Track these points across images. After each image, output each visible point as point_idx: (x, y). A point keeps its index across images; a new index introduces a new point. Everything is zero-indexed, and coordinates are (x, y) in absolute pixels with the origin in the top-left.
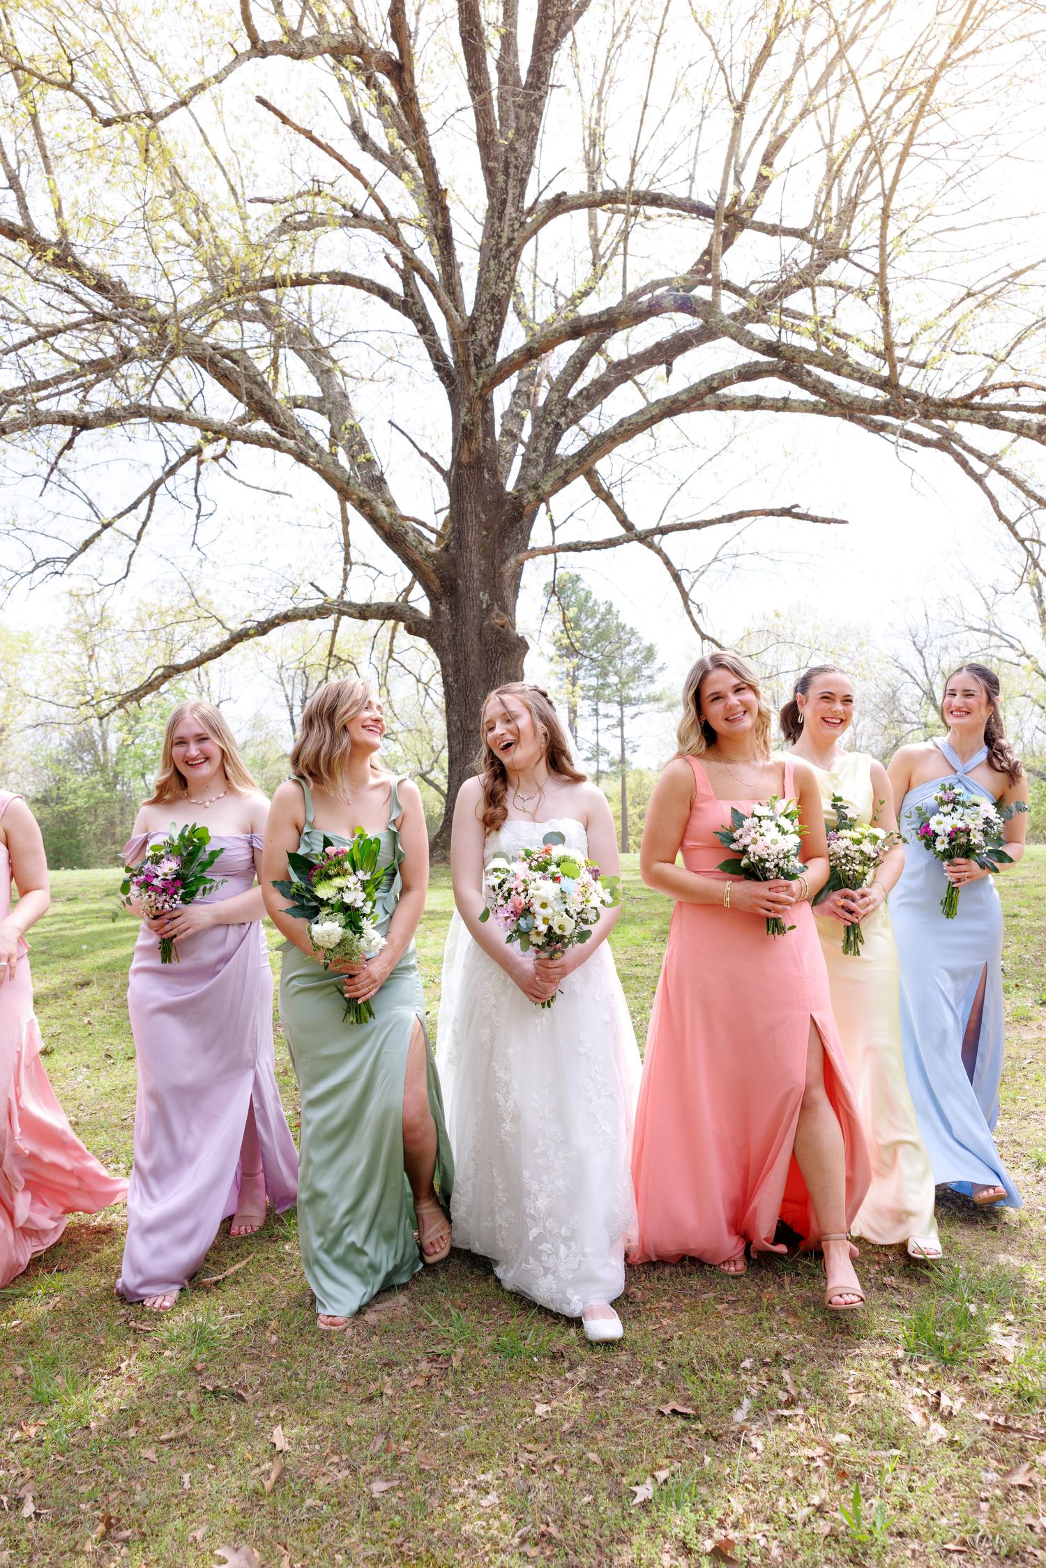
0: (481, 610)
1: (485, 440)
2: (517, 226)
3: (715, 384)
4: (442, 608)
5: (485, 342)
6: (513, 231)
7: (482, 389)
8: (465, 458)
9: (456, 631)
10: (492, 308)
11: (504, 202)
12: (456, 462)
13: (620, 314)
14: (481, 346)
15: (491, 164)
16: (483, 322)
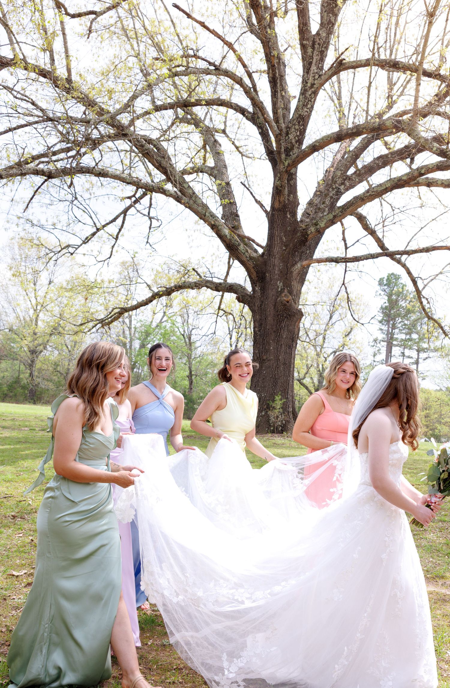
0: (277, 292)
1: (289, 196)
2: (317, 77)
3: (423, 172)
4: (257, 289)
5: (293, 141)
6: (314, 80)
7: (287, 167)
8: (277, 205)
9: (262, 302)
10: (299, 122)
11: (310, 64)
12: (272, 207)
13: (363, 128)
14: (291, 143)
15: (305, 42)
16: (293, 130)
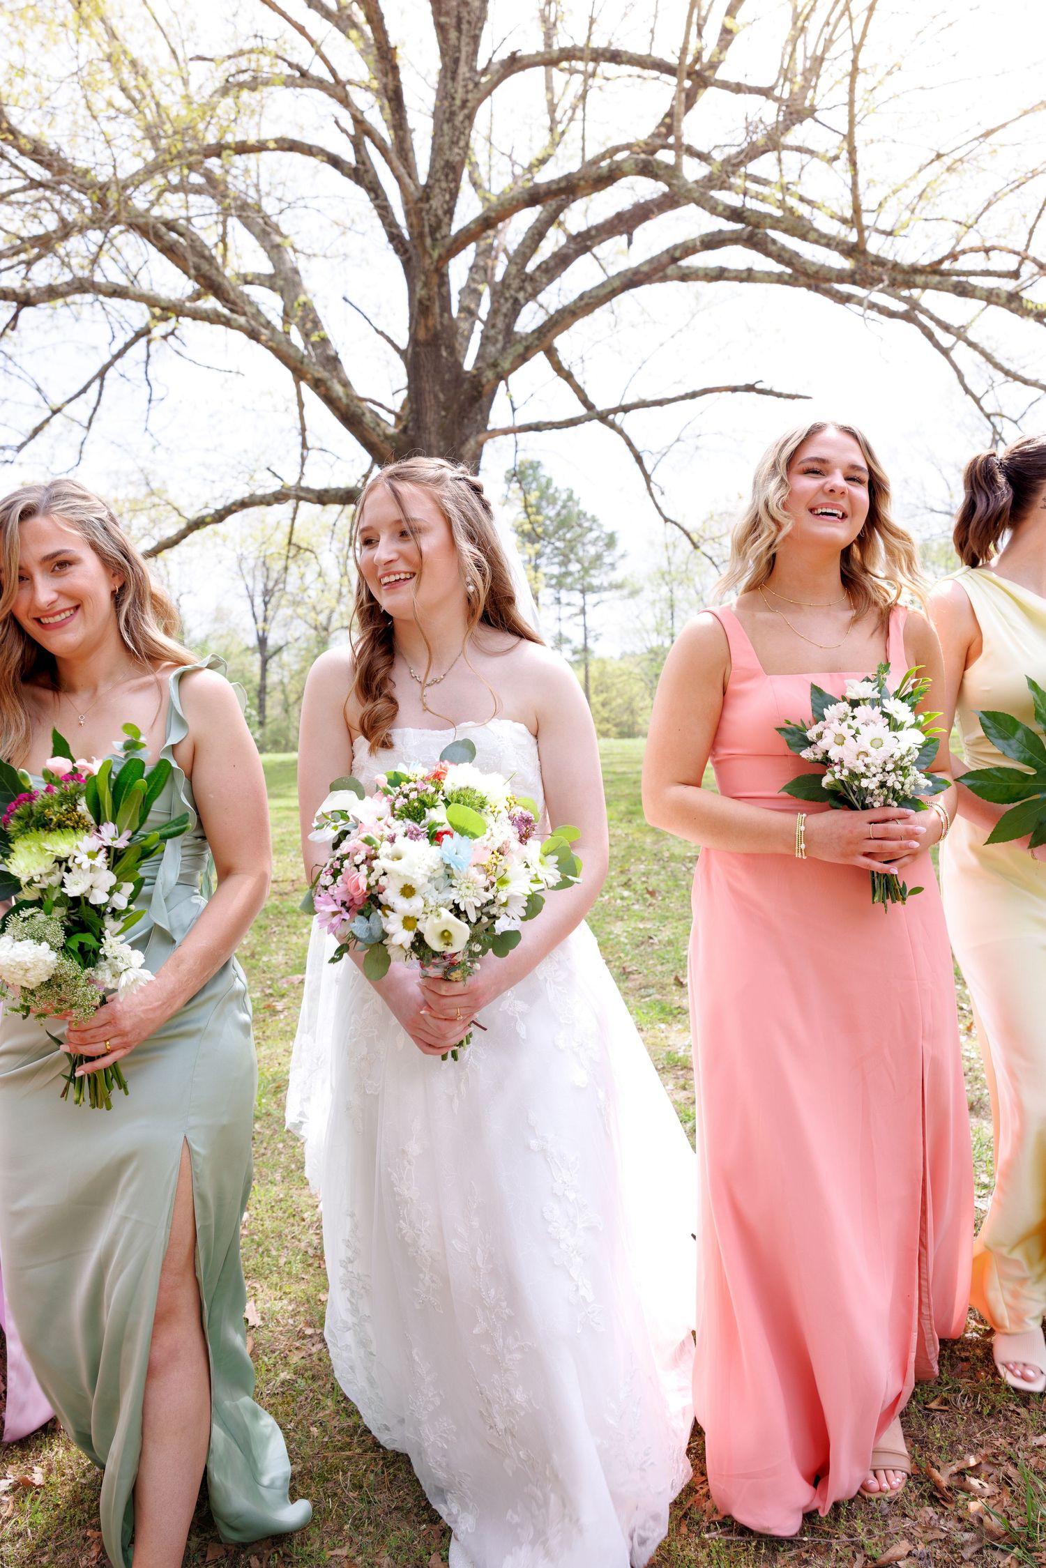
1: (441, 316)
2: (471, 86)
3: (677, 254)
5: (440, 212)
6: (467, 92)
7: (438, 261)
8: (422, 335)
10: (447, 176)
11: (456, 61)
12: (413, 340)
13: (580, 179)
14: (436, 216)
15: (443, 20)
16: (437, 190)
